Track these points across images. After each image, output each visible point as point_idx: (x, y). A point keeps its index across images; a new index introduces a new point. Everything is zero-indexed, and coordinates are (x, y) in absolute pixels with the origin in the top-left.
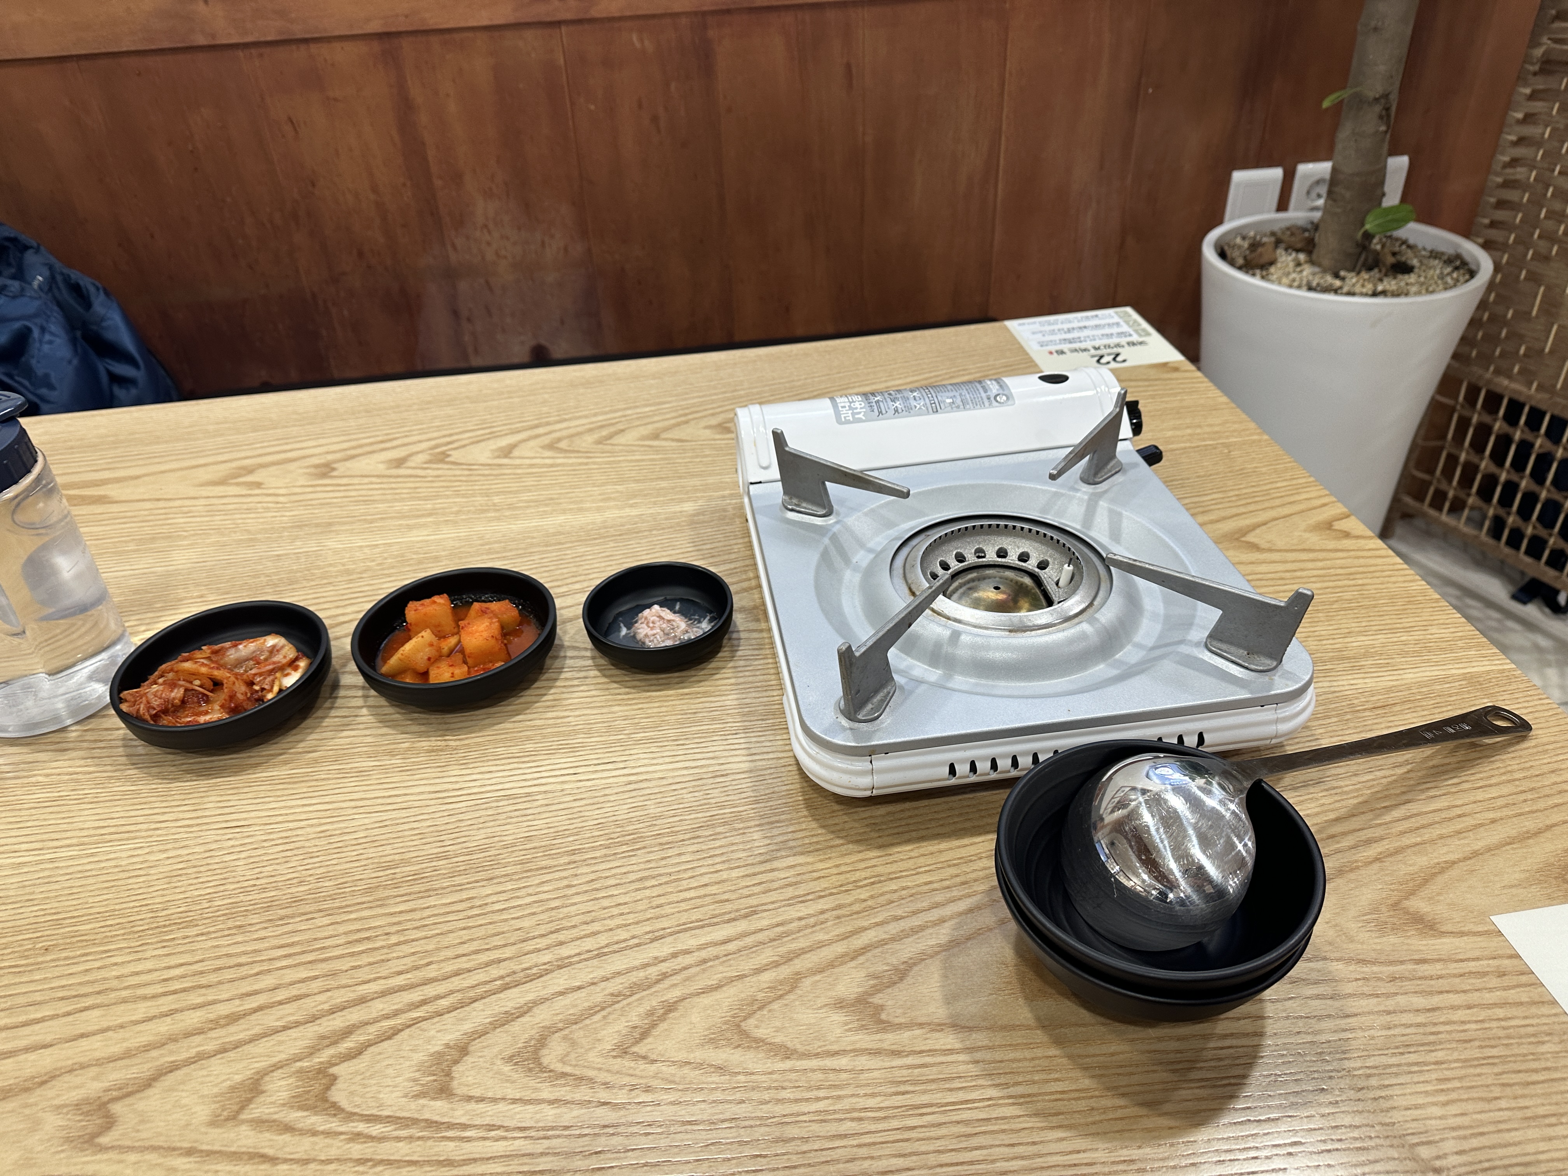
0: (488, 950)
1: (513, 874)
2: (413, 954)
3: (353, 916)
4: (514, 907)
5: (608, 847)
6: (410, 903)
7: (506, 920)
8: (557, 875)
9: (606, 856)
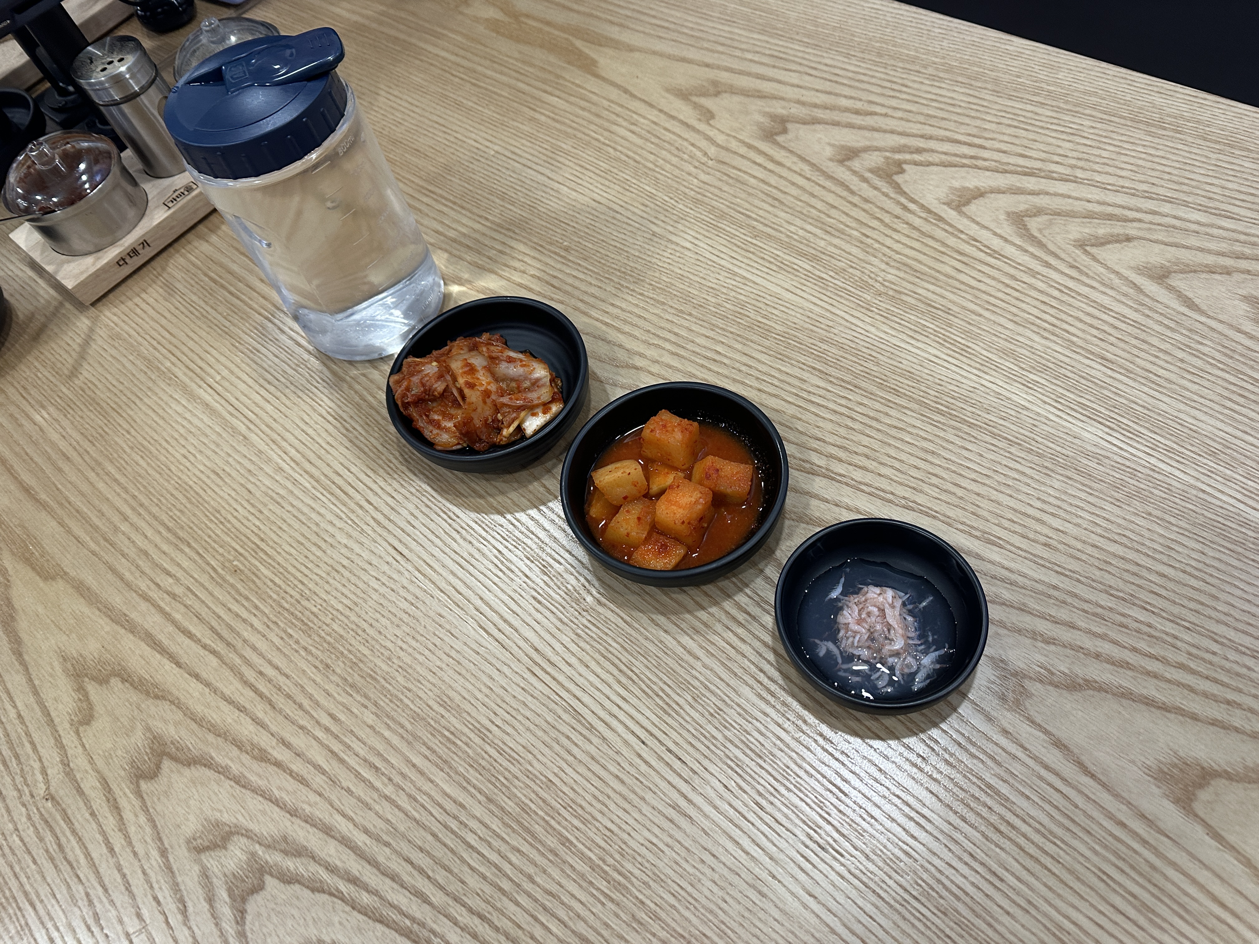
0: (429, 877)
1: (509, 814)
2: (388, 821)
3: (387, 734)
4: (479, 853)
5: (593, 867)
6: (427, 763)
7: (463, 861)
8: (534, 854)
9: (582, 876)
